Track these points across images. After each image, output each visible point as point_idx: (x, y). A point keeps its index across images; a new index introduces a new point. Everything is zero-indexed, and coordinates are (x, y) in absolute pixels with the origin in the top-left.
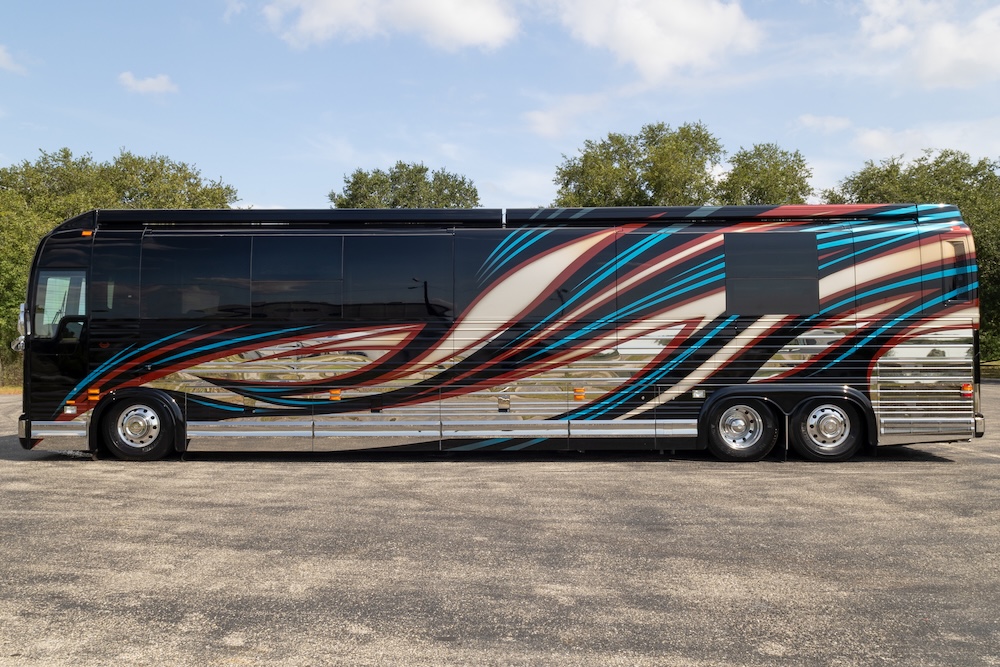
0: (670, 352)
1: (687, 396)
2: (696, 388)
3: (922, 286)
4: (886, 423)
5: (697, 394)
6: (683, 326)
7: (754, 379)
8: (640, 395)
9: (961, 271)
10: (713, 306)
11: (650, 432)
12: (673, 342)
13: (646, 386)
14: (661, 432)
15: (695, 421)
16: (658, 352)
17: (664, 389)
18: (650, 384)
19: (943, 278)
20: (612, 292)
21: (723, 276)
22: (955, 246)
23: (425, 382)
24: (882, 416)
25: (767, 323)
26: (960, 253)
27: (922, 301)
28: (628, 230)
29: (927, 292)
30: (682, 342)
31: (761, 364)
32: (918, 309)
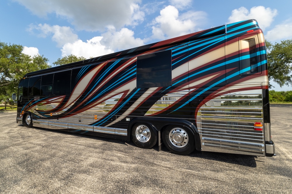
0: (119, 103)
1: (124, 120)
2: (127, 117)
3: (225, 67)
4: (205, 139)
5: (128, 120)
6: (123, 94)
7: (146, 114)
8: (111, 119)
9: (253, 55)
10: (132, 85)
11: (113, 133)
12: (120, 99)
13: (113, 115)
14: (117, 133)
15: (127, 130)
16: (116, 103)
17: (118, 117)
18: (114, 115)
19: (239, 61)
20: (104, 82)
21: (136, 73)
22: (249, 42)
23: (66, 112)
24: (203, 136)
25: (151, 91)
26: (252, 45)
27: (226, 75)
28: (109, 61)
29: (228, 71)
30: (123, 100)
31: (149, 109)
32: (224, 80)
